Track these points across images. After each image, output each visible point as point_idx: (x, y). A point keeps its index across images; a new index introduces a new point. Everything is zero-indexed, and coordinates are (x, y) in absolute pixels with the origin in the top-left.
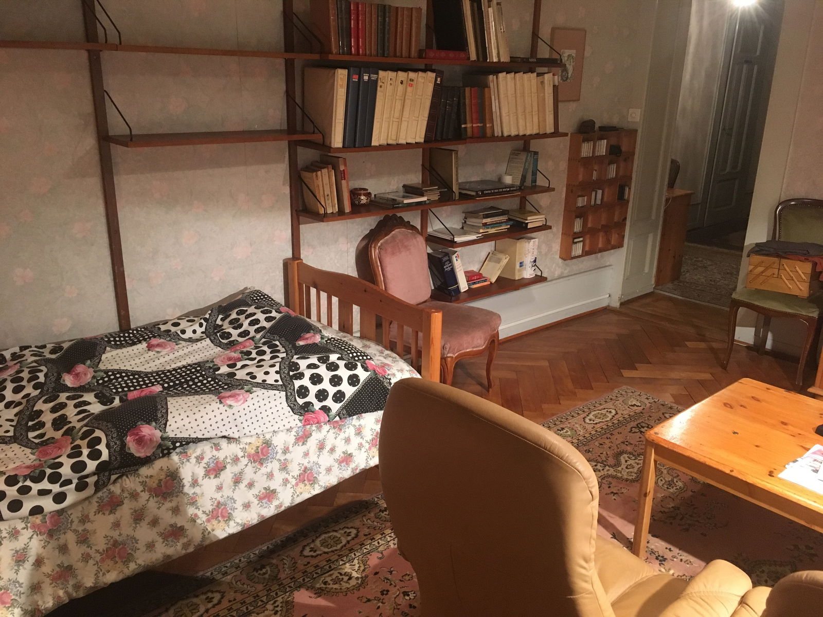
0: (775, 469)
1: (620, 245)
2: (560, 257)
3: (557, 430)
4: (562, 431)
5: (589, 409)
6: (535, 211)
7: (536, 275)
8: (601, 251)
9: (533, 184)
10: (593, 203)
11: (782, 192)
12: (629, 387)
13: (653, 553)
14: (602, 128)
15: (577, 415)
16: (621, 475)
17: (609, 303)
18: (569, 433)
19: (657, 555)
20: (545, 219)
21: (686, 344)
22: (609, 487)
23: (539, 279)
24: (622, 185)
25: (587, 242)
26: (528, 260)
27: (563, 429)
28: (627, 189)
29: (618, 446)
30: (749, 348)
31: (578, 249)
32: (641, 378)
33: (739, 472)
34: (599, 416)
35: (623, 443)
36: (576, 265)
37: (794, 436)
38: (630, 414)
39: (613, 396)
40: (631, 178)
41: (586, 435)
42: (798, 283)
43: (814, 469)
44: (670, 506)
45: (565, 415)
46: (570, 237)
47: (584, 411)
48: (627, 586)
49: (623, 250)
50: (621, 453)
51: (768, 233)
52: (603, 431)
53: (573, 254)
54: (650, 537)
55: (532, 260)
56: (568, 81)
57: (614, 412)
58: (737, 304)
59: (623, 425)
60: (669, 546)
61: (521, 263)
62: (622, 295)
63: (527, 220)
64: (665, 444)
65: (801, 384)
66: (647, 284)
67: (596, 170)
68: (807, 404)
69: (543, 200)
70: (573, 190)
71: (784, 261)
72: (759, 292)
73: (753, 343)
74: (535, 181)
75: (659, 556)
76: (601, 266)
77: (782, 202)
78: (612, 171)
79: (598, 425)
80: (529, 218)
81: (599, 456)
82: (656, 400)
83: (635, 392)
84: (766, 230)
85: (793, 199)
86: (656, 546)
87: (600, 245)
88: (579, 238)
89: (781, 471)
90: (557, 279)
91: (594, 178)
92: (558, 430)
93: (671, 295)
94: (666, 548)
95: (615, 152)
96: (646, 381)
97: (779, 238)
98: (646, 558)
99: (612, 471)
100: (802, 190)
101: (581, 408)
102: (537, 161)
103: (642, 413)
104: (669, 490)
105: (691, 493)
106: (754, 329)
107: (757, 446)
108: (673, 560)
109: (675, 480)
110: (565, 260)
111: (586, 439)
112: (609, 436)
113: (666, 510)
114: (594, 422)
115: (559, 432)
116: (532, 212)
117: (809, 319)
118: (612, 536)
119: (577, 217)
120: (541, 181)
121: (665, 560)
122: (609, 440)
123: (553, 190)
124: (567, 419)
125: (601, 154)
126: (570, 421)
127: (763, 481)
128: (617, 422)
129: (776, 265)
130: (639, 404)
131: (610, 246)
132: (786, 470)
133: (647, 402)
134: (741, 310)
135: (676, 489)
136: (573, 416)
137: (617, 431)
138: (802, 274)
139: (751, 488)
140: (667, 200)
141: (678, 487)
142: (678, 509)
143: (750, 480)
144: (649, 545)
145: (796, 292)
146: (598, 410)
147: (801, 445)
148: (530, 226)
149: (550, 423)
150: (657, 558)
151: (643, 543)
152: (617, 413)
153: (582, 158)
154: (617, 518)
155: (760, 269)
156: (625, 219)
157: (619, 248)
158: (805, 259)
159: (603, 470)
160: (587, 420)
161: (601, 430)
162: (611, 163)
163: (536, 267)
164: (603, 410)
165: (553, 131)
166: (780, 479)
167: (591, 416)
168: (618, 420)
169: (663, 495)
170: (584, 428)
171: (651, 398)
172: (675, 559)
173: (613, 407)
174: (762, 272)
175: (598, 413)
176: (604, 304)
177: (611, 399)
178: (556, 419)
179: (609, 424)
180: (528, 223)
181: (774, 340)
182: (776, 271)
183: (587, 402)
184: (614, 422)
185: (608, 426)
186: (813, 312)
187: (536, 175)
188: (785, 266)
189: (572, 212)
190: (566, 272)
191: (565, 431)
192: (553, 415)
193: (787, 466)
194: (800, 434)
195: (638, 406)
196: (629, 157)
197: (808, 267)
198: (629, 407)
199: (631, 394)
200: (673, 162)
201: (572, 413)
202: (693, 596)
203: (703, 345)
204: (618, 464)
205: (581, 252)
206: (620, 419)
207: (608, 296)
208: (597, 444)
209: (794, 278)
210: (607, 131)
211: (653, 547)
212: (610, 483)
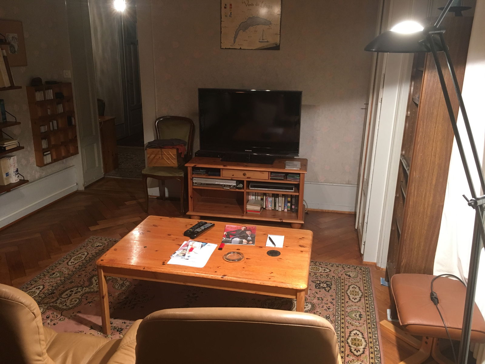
0: (165, 260)
1: (77, 153)
2: (37, 166)
3: (49, 275)
4: (53, 275)
5: (70, 256)
6: (10, 138)
7: (20, 180)
8: (64, 158)
9: (4, 121)
10: (51, 129)
11: (157, 114)
12: (94, 236)
13: (115, 328)
14: (48, 83)
15: (62, 262)
16: (93, 290)
17: (77, 189)
18: (58, 275)
19: (117, 329)
20: (18, 142)
21: (125, 204)
22: (86, 300)
23: (23, 182)
24: (69, 117)
25: (54, 153)
26: (12, 171)
27: (54, 274)
28: (73, 119)
29: (90, 273)
30: (158, 198)
31: (48, 159)
32: (100, 229)
33: (148, 268)
34: (77, 258)
35: (93, 270)
36: (49, 169)
37: (174, 240)
38: (96, 252)
39: (85, 244)
40: (74, 112)
41: (69, 273)
42: (172, 160)
43: (183, 254)
44: (123, 298)
45: (54, 264)
46: (40, 153)
47: (67, 259)
48: (91, 356)
49: (79, 157)
50: (92, 277)
51: (154, 136)
52: (81, 267)
53: (45, 163)
54: (113, 320)
55: (15, 171)
56: (16, 53)
57: (86, 253)
58: (146, 176)
59: (92, 260)
60: (124, 321)
61: (6, 174)
62: (84, 182)
63: (4, 145)
64: (108, 265)
65: (184, 212)
66: (99, 172)
67: (49, 109)
68: (180, 222)
69: (16, 130)
70: (36, 122)
71: (163, 150)
72: (155, 168)
73: (159, 196)
74: (6, 119)
75: (119, 329)
76: (67, 167)
77: (158, 119)
78: (60, 109)
79: (77, 264)
80: (5, 143)
81: (79, 283)
82: (111, 240)
83: (98, 238)
84: (153, 134)
85: (161, 117)
86: (117, 324)
87: (63, 154)
88: (48, 151)
89: (169, 260)
90: (37, 180)
91: (49, 113)
92: (51, 275)
93: (114, 177)
94: (123, 323)
95: (59, 97)
96: (104, 230)
97: (160, 138)
98: (111, 333)
99: (87, 290)
100: (166, 112)
101: (65, 257)
102: (4, 106)
103: (103, 249)
104: (122, 289)
105: (134, 286)
106: (158, 188)
107: (156, 251)
108: (127, 328)
109: (125, 282)
110: (40, 167)
111: (70, 275)
112: (84, 269)
113: (121, 301)
114: (74, 263)
115: (51, 276)
116: (7, 139)
117: (180, 177)
118: (90, 328)
119: (42, 139)
120: (9, 119)
121: (122, 329)
122: (85, 271)
123: (19, 123)
124: (56, 266)
125: (50, 99)
126: (58, 267)
127: (160, 268)
128: (89, 259)
129: (160, 153)
130: (101, 245)
131: (69, 155)
132: (171, 259)
133: (106, 242)
134: (149, 179)
135: (126, 287)
136: (60, 264)
137: (89, 264)
138: (173, 155)
139: (155, 274)
140: (100, 123)
141: (127, 286)
142: (128, 298)
143: (154, 270)
144: (112, 325)
145: (172, 165)
146: (76, 255)
147: (178, 243)
148: (7, 149)
149: (44, 273)
150: (118, 331)
151: (108, 325)
152: (88, 254)
153: (37, 102)
154: (93, 316)
155: (153, 156)
156: (76, 136)
157: (76, 154)
158: (173, 147)
159: (82, 290)
160: (70, 264)
161: (79, 267)
162: (58, 103)
163: (19, 175)
164: (79, 255)
165: (10, 85)
166: (168, 265)
167: (72, 260)
168: (89, 258)
169: (118, 293)
170: (68, 269)
171: (108, 239)
172: (128, 327)
173: (86, 251)
174: (154, 157)
175: (76, 257)
176: (75, 190)
177: (84, 246)
178: (48, 269)
179: (83, 262)
180: (5, 147)
181: (169, 192)
182: (161, 156)
183: (68, 253)
184: (87, 259)
185: (83, 263)
186: (181, 174)
187: (5, 114)
188: (164, 152)
189: (38, 137)
190: (44, 174)
191: (55, 274)
192: (46, 266)
193: (171, 257)
194: (177, 238)
195: (100, 246)
196: (70, 99)
197: (175, 151)
198: (95, 248)
199: (96, 240)
200: (99, 100)
201: (59, 262)
202: (124, 347)
203: (134, 202)
204: (91, 283)
205: (51, 160)
206: (90, 257)
207: (76, 184)
208: (77, 276)
209: (170, 158)
210: (50, 84)
211: (115, 325)
212: (87, 297)
